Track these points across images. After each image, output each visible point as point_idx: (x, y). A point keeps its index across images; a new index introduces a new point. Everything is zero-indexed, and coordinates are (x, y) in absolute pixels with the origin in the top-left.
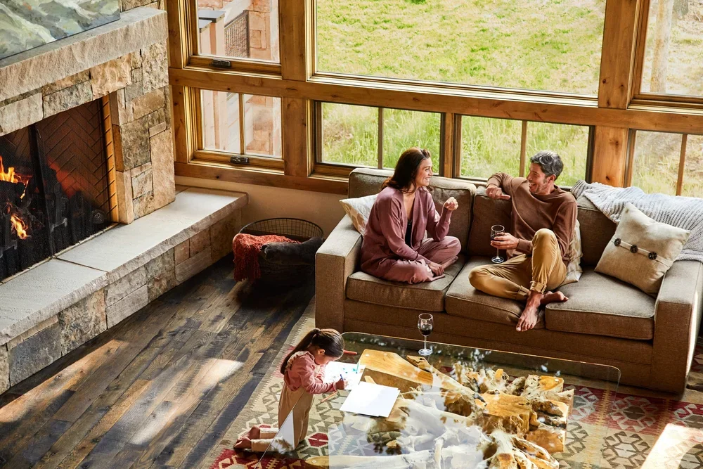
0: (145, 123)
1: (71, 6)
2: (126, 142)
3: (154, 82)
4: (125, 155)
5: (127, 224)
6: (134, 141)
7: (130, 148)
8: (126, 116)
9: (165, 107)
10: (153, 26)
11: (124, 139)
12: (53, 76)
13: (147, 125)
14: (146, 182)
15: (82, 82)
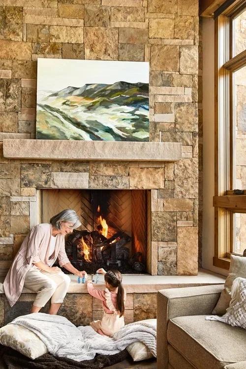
0: (174, 216)
1: (109, 126)
2: (156, 223)
3: (184, 193)
4: (154, 231)
5: (151, 275)
6: (163, 224)
7: (159, 228)
8: (157, 207)
9: (194, 211)
10: (168, 148)
11: (154, 220)
12: (78, 155)
13: (175, 218)
14: (170, 254)
15: (122, 176)
